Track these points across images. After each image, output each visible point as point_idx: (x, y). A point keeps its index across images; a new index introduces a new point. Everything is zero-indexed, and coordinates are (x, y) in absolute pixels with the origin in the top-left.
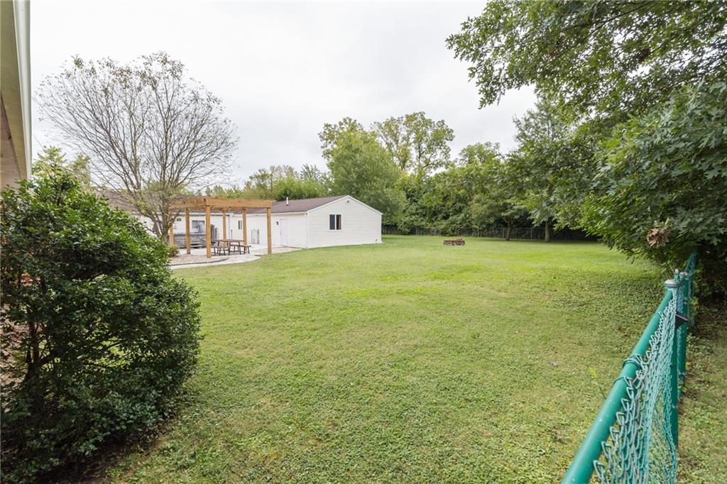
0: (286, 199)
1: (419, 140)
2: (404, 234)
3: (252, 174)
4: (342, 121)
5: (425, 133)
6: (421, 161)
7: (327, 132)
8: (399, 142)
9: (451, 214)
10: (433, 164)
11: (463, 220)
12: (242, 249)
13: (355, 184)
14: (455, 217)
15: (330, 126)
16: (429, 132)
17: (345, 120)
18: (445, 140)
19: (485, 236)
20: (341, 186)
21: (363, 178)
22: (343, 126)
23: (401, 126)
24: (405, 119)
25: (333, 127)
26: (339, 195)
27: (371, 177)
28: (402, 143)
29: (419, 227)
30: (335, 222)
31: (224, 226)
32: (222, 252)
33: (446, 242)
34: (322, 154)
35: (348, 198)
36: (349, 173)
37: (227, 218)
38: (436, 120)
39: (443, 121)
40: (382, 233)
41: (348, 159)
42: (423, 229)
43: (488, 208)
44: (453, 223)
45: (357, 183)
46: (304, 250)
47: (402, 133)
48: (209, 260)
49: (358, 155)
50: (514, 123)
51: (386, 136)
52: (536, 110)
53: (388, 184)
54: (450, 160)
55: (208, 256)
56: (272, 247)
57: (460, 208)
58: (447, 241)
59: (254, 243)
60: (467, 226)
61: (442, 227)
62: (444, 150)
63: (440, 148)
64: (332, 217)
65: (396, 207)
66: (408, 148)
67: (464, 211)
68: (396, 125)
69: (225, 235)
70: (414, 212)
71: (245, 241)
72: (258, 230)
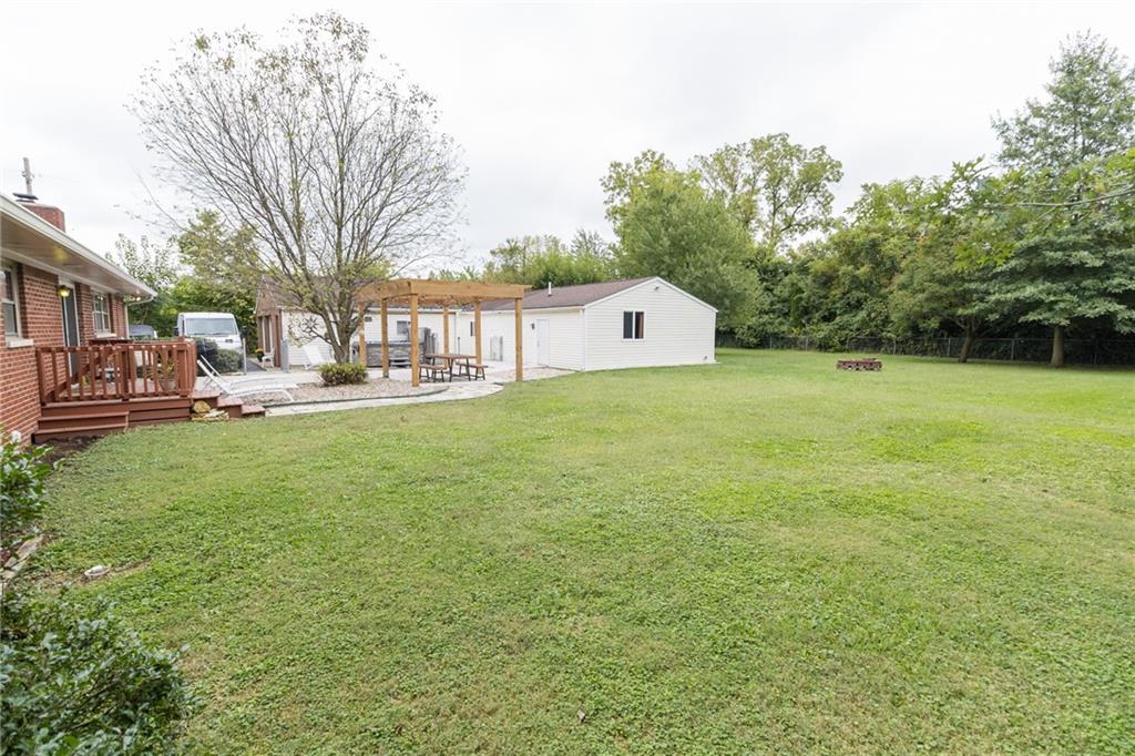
0: (547, 287)
1: (775, 182)
2: (748, 346)
3: (495, 247)
4: (640, 157)
5: (787, 172)
6: (776, 221)
7: (614, 175)
8: (739, 187)
9: (838, 312)
10: (799, 225)
11: (865, 323)
12: (473, 371)
13: (666, 258)
14: (846, 317)
15: (619, 165)
16: (796, 168)
17: (645, 155)
18: (826, 182)
19: (910, 353)
20: (641, 263)
21: (681, 248)
22: (641, 165)
23: (743, 159)
24: (749, 147)
25: (624, 167)
26: (637, 278)
27: (697, 245)
28: (742, 189)
29: (775, 335)
30: (633, 325)
31: (446, 331)
32: (439, 376)
33: (843, 365)
34: (606, 214)
35: (657, 281)
36: (657, 239)
37: (450, 317)
38: (808, 146)
39: (823, 149)
40: (716, 346)
41: (655, 214)
42: (782, 338)
43: (927, 300)
44: (842, 328)
45: (671, 254)
46: (579, 374)
47: (743, 171)
48: (417, 391)
49: (673, 207)
50: (994, 130)
51: (714, 179)
52: (1046, 100)
53: (726, 258)
54: (832, 216)
55: (416, 383)
56: (524, 367)
57: (858, 301)
58: (844, 363)
59: (494, 360)
60: (872, 334)
61: (822, 334)
62: (822, 200)
63: (815, 196)
64: (628, 316)
65: (739, 298)
66: (754, 198)
67: (867, 306)
68: (734, 160)
69: (446, 346)
70: (766, 307)
71: (478, 357)
72: (501, 338)
